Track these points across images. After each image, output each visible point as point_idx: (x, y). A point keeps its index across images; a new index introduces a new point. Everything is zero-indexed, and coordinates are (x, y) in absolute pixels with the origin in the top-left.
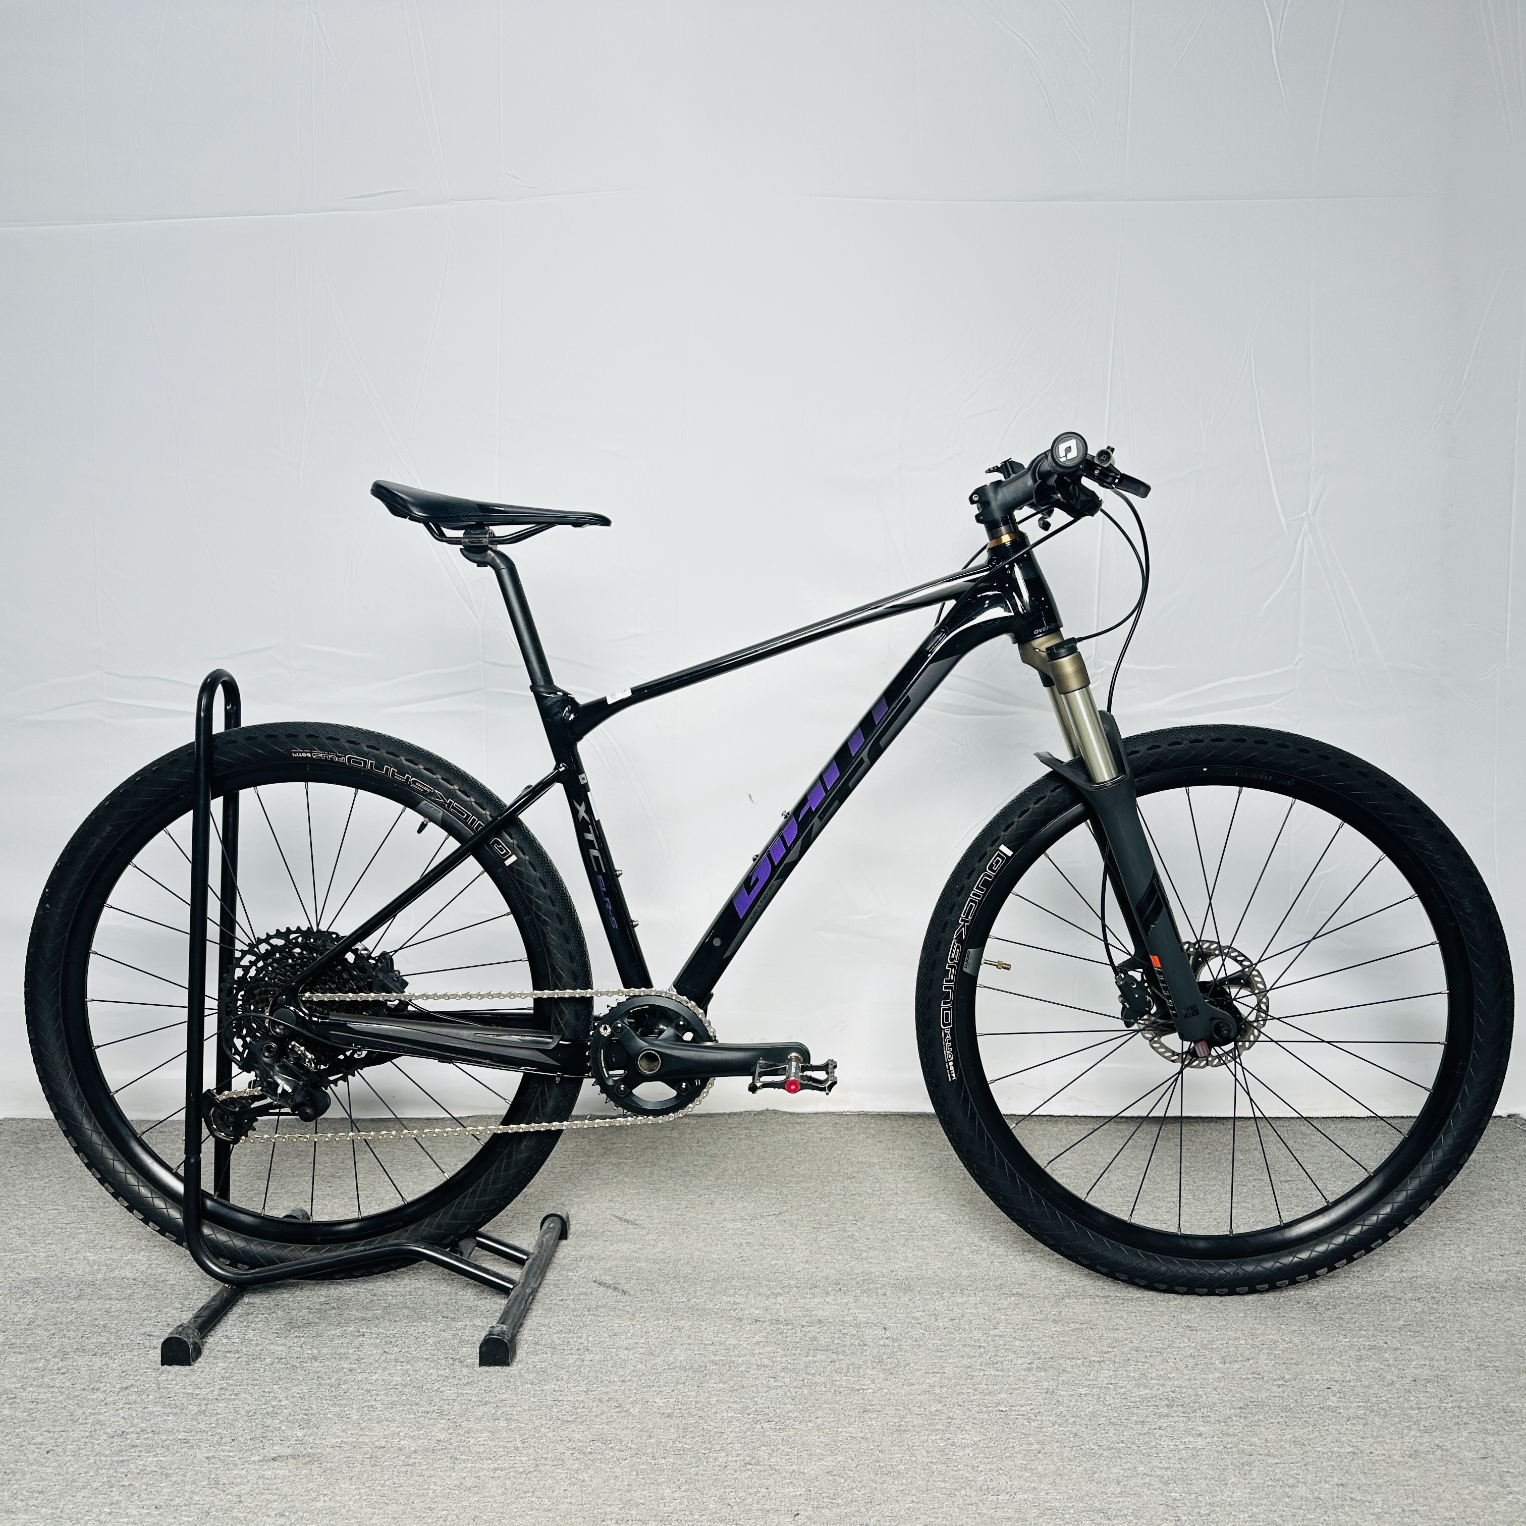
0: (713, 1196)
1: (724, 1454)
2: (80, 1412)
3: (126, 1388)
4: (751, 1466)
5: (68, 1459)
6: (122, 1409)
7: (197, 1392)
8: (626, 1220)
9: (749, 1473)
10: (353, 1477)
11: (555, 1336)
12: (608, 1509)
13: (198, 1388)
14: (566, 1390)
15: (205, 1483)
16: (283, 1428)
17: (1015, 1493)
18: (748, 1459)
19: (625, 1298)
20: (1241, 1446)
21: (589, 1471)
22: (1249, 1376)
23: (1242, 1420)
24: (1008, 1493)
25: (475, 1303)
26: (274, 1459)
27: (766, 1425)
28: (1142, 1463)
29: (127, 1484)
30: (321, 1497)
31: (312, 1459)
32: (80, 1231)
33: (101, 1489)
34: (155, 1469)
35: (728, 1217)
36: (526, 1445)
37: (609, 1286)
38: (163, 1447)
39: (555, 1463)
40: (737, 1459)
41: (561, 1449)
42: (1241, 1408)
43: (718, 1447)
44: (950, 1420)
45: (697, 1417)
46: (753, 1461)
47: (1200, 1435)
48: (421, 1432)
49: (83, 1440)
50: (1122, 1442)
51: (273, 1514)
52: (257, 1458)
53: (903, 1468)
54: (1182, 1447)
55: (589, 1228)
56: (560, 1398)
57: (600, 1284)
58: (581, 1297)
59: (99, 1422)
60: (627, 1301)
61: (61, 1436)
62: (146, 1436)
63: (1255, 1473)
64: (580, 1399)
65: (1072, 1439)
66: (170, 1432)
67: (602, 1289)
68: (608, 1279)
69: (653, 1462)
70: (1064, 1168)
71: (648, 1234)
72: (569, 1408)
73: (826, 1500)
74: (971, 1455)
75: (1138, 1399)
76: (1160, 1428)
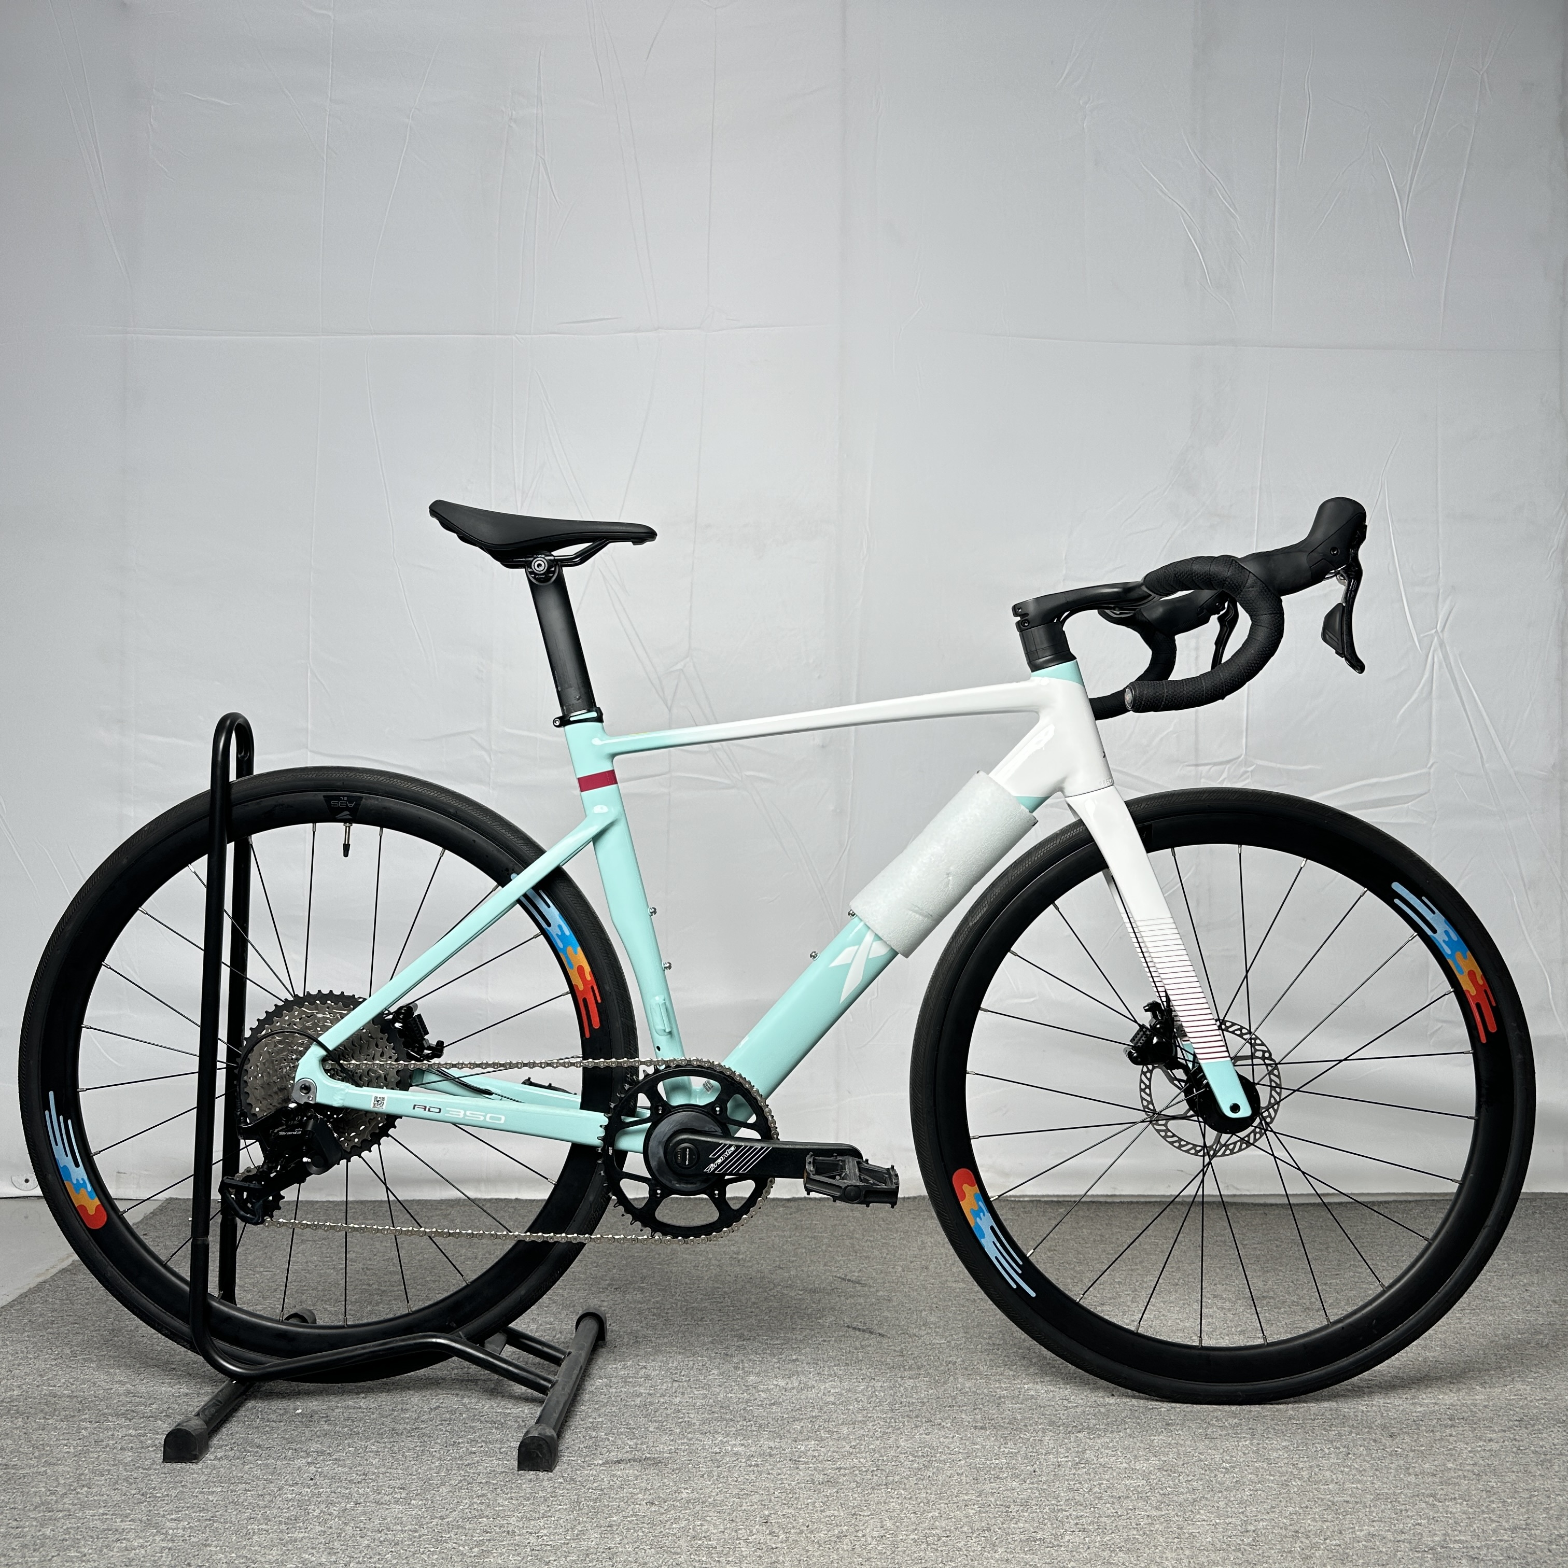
0: (923, 1262)
1: (1051, 1456)
2: (401, 1427)
3: (436, 1409)
4: (1083, 1466)
5: (413, 1463)
6: (441, 1424)
7: (509, 1411)
8: (849, 1280)
9: (1084, 1470)
10: (703, 1475)
11: (835, 1368)
12: (966, 1498)
13: (507, 1408)
14: (871, 1409)
15: (562, 1480)
16: (611, 1438)
17: (1344, 1483)
18: (1077, 1460)
19: (885, 1340)
20: (1533, 1448)
21: (931, 1469)
22: (1512, 1397)
23: (1524, 1429)
24: (1336, 1483)
25: (741, 1343)
26: (619, 1462)
27: (1080, 1435)
28: (1448, 1461)
29: (484, 1481)
30: (683, 1490)
31: (656, 1463)
32: (305, 1288)
33: (460, 1485)
34: (503, 1470)
35: (949, 1278)
36: (857, 1450)
37: (864, 1331)
38: (501, 1453)
39: (893, 1463)
40: (1066, 1459)
41: (892, 1453)
42: (1517, 1420)
43: (1044, 1452)
44: (1251, 1431)
45: (1009, 1429)
46: (1083, 1462)
47: (1491, 1440)
48: (750, 1441)
49: (418, 1448)
50: (1422, 1446)
51: (644, 1503)
52: (600, 1462)
53: (1227, 1465)
54: (1479, 1449)
55: (817, 1286)
56: (869, 1415)
57: (854, 1328)
58: (843, 1339)
59: (424, 1435)
60: (888, 1342)
61: (394, 1446)
62: (480, 1445)
63: (1556, 1468)
64: (889, 1416)
65: (1373, 1444)
66: (502, 1442)
67: (858, 1333)
68: (861, 1326)
69: (988, 1462)
70: (1254, 1243)
71: (877, 1291)
72: (882, 1423)
73: (1169, 1489)
74: (1286, 1455)
75: (1418, 1414)
76: (1451, 1435)
